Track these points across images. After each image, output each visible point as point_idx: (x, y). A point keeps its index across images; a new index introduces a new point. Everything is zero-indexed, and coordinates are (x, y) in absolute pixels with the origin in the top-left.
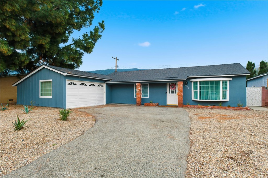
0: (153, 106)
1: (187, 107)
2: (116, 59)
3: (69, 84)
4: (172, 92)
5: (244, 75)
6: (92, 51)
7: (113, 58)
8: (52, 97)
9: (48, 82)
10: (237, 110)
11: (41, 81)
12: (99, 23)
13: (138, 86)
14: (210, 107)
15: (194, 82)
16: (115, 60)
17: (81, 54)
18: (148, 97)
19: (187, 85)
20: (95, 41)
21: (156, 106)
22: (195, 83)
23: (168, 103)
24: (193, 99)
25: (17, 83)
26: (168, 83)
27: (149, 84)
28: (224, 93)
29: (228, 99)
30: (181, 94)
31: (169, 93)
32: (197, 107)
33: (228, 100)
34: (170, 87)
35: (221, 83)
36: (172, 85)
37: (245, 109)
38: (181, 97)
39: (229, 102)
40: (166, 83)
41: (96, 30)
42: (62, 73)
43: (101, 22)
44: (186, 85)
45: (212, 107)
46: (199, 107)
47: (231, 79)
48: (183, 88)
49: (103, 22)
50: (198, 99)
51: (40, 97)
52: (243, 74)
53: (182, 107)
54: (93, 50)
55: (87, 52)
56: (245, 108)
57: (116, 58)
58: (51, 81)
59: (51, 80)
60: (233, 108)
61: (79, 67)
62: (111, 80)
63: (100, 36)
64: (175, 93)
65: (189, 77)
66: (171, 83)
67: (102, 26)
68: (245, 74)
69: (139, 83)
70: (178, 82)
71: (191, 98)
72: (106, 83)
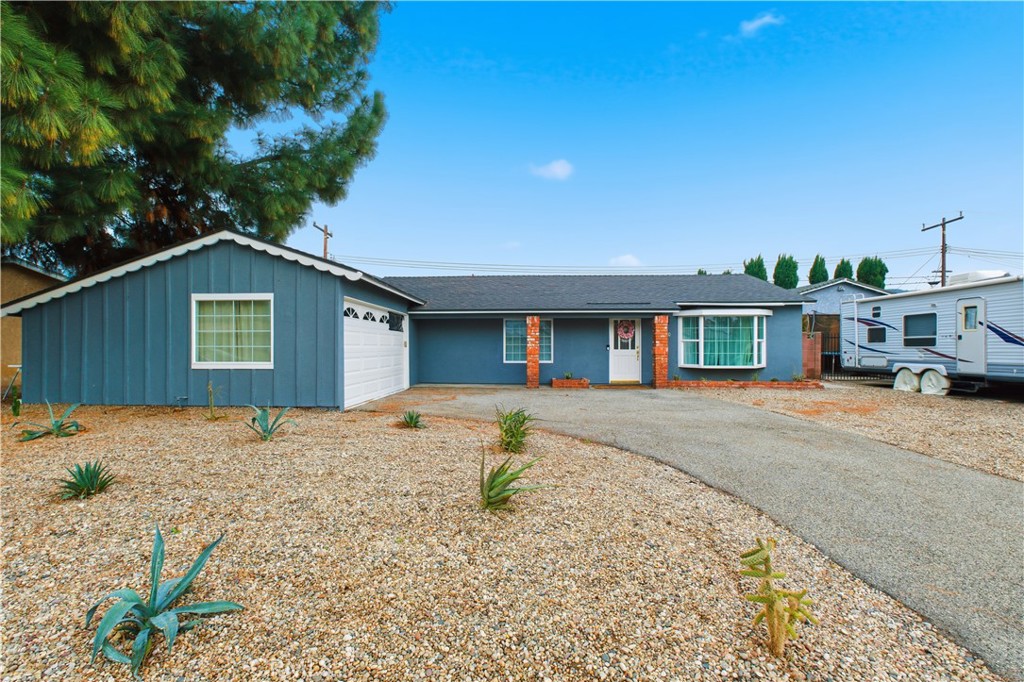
2: (325, 231)
4: (625, 346)
7: (315, 225)
8: (272, 367)
10: (795, 388)
11: (195, 297)
13: (533, 325)
14: (735, 382)
15: (687, 320)
16: (323, 233)
18: (552, 362)
22: (692, 321)
23: (614, 376)
24: (682, 363)
26: (613, 320)
27: (555, 320)
29: (763, 364)
31: (616, 347)
33: (768, 366)
34: (619, 330)
35: (756, 320)
36: (623, 325)
37: (812, 386)
38: (664, 360)
39: (765, 371)
40: (607, 319)
42: (339, 271)
45: (742, 383)
47: (769, 313)
50: (702, 365)
51: (193, 367)
53: (668, 387)
57: (323, 228)
58: (270, 301)
59: (270, 296)
64: (633, 347)
65: (678, 304)
66: (619, 320)
69: (536, 318)
70: (656, 317)
71: (677, 362)
72: (409, 315)
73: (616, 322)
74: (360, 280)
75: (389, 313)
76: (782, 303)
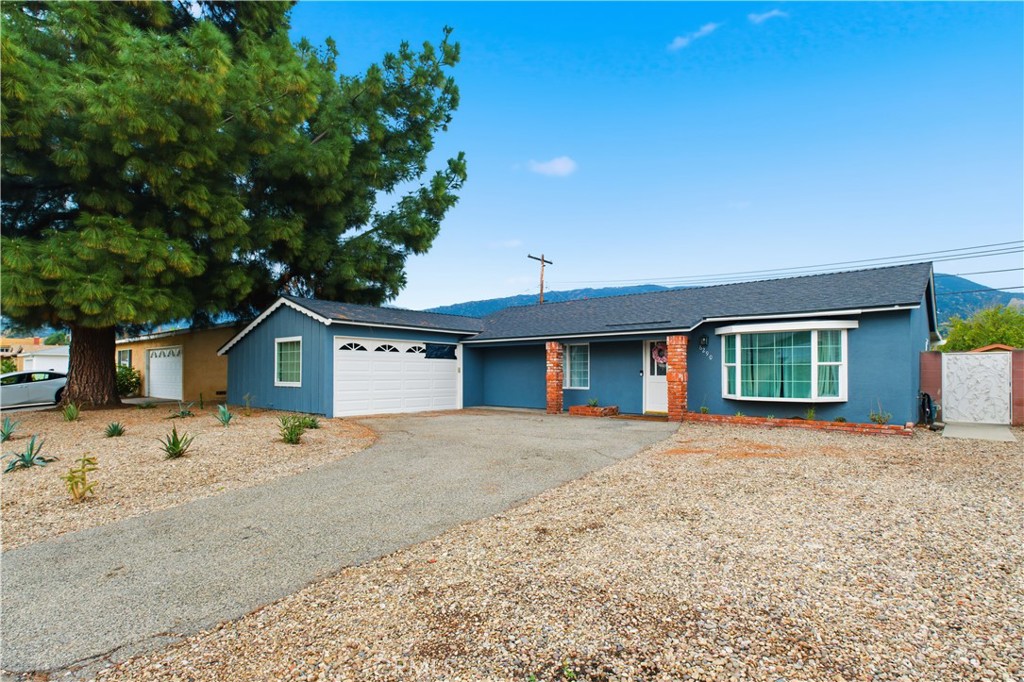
0: (595, 415)
1: (696, 420)
2: (543, 261)
3: (344, 348)
5: (897, 308)
6: (431, 246)
7: (530, 256)
8: (300, 386)
9: (292, 343)
10: (862, 433)
11: (278, 340)
12: (450, 162)
13: (551, 351)
14: (771, 419)
15: (727, 338)
16: (539, 262)
17: (398, 259)
18: (588, 388)
19: (705, 345)
20: (439, 215)
21: (606, 415)
22: (731, 338)
23: (649, 406)
24: (725, 394)
25: (227, 348)
26: (649, 342)
27: (591, 344)
28: (830, 375)
29: (843, 396)
30: (677, 375)
31: (652, 373)
32: (730, 422)
33: (846, 400)
34: (655, 353)
35: (814, 338)
36: (660, 347)
37: (890, 432)
38: (677, 388)
39: (845, 406)
40: (641, 341)
41: (439, 182)
42: (321, 319)
43: (455, 158)
44: (703, 346)
45: (778, 420)
46: (735, 423)
47: (854, 324)
48: (688, 357)
49: (461, 155)
50: (738, 396)
51: (276, 385)
52: (893, 305)
54: (433, 243)
56: (892, 428)
57: (540, 258)
58: (300, 342)
59: (299, 338)
60: (849, 429)
61: (397, 294)
62: (480, 332)
63: (452, 200)
65: (708, 320)
66: (656, 341)
67: (457, 167)
68: (900, 305)
69: (553, 343)
70: (668, 338)
71: (720, 392)
72: (464, 345)
73: (652, 345)
75: (427, 344)
76: (859, 311)
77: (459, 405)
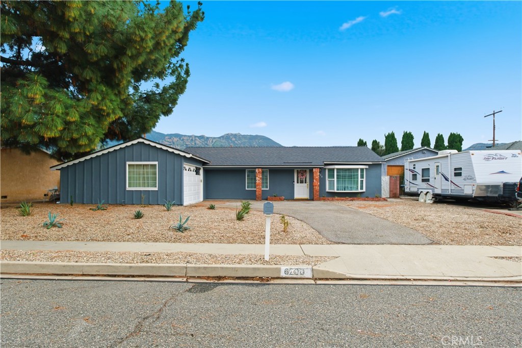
0: (281, 200)
4: (302, 182)
8: (157, 190)
10: (374, 201)
11: (128, 163)
13: (258, 172)
14: (349, 198)
15: (329, 170)
18: (268, 189)
21: (284, 200)
22: (332, 171)
23: (296, 197)
24: (327, 190)
26: (296, 170)
27: (269, 170)
28: (362, 183)
31: (298, 182)
32: (335, 200)
33: (366, 191)
34: (300, 175)
35: (359, 171)
36: (301, 172)
40: (294, 169)
45: (351, 198)
47: (367, 167)
48: (319, 176)
50: (336, 191)
51: (127, 189)
53: (319, 200)
55: (165, 115)
58: (156, 165)
59: (156, 163)
64: (306, 183)
65: (325, 163)
70: (314, 169)
71: (325, 189)
72: (203, 168)
73: (298, 171)
74: (191, 157)
75: (196, 167)
76: (371, 163)
77: (202, 199)
